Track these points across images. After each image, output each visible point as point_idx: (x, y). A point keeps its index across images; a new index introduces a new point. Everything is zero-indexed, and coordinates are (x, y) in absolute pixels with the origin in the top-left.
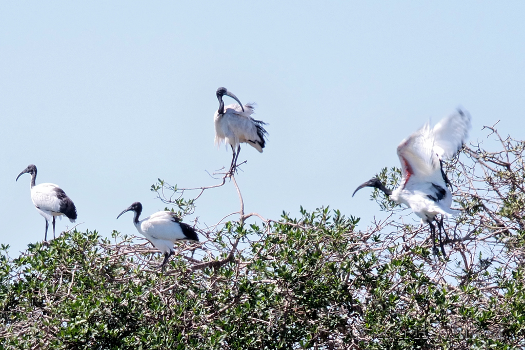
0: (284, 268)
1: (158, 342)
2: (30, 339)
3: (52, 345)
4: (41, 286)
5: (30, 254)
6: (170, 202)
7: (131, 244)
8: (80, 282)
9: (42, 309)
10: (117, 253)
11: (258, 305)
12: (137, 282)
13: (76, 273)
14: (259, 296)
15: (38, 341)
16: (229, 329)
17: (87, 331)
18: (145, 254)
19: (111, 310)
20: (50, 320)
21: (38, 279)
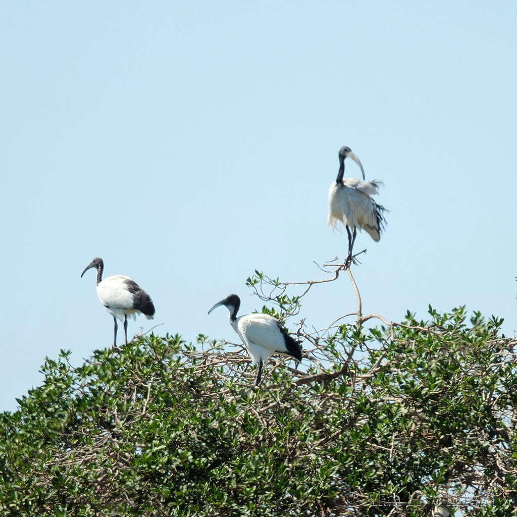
0: (412, 384)
1: (256, 474)
2: (96, 468)
3: (123, 476)
4: (111, 403)
5: (97, 362)
6: (270, 299)
7: (222, 352)
8: (158, 399)
9: (111, 431)
10: (204, 363)
11: (379, 430)
12: (229, 399)
13: (152, 387)
14: (381, 417)
15: (105, 471)
16: (343, 458)
17: (166, 459)
18: (239, 364)
19: (198, 433)
20: (121, 445)
21: (106, 393)
